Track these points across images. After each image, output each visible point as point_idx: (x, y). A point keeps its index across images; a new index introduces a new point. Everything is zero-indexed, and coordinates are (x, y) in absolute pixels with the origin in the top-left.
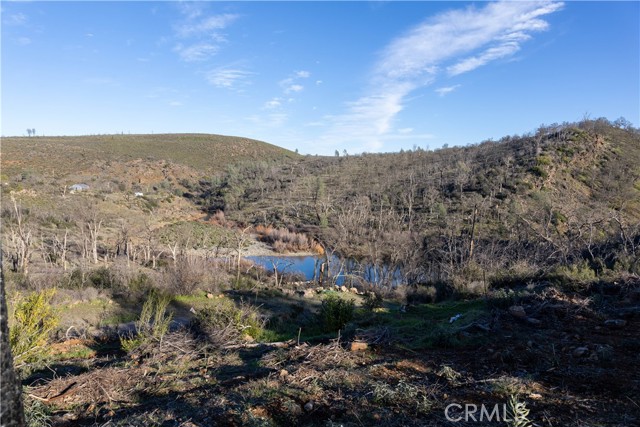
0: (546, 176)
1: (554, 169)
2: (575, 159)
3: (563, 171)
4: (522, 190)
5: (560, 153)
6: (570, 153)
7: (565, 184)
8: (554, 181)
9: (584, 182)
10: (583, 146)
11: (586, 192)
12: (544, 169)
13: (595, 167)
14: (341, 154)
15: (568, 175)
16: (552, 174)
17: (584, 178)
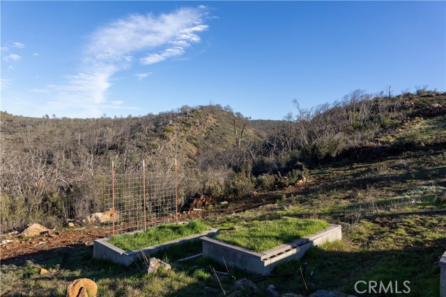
0: (169, 140)
1: (175, 135)
2: (192, 128)
3: (182, 137)
4: (149, 149)
5: (183, 125)
6: (189, 125)
7: (181, 146)
8: (174, 143)
9: (195, 144)
10: (198, 121)
11: (194, 150)
12: (169, 135)
13: (204, 134)
14: (51, 117)
15: (185, 139)
16: (173, 139)
17: (195, 142)
